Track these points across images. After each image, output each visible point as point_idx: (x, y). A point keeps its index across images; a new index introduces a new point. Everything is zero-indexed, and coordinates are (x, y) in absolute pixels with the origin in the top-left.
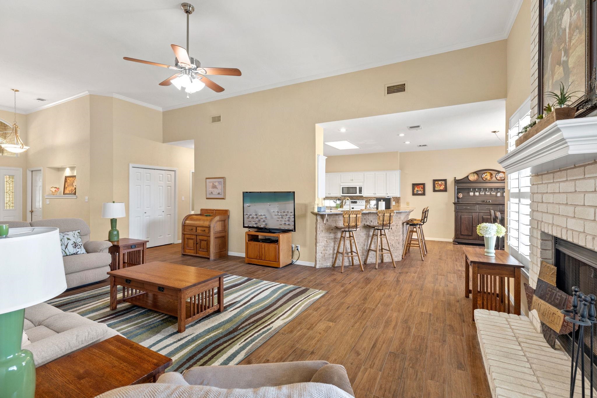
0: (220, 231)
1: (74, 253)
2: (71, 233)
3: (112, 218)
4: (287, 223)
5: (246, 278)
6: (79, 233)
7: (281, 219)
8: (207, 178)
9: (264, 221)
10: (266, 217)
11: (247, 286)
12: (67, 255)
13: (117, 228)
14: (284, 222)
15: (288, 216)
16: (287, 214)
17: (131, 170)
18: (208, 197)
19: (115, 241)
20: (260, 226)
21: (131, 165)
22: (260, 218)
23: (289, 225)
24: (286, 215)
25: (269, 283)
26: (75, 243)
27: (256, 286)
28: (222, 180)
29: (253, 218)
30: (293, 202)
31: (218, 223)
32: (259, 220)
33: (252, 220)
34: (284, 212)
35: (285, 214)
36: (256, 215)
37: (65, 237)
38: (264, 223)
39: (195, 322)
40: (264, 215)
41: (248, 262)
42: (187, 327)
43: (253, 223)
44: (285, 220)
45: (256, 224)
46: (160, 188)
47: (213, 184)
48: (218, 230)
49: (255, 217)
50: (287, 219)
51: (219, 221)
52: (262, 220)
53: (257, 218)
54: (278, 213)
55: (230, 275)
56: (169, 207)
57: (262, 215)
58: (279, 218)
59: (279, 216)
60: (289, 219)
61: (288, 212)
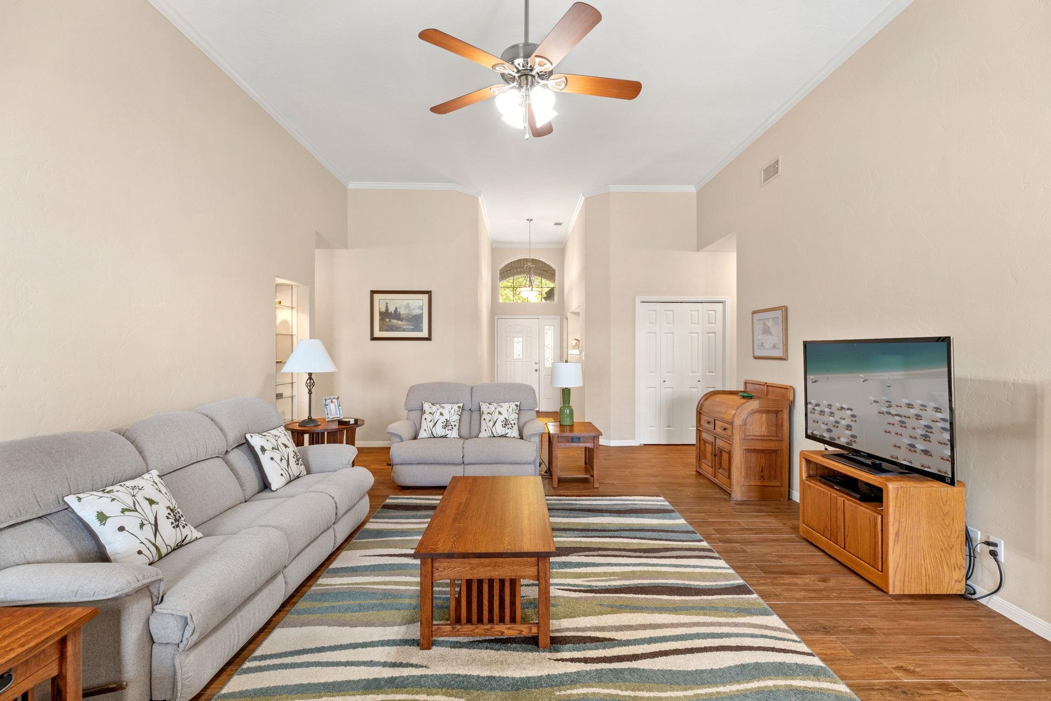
0: (763, 436)
1: (503, 435)
2: (506, 405)
3: (564, 386)
4: (920, 446)
5: (741, 581)
6: (516, 405)
7: (898, 429)
8: (754, 312)
9: (849, 427)
10: (853, 416)
11: (702, 608)
12: (494, 436)
13: (571, 405)
14: (907, 441)
15: (923, 422)
16: (921, 413)
17: (640, 308)
18: (757, 354)
19: (567, 426)
20: (839, 438)
21: (638, 300)
22: (838, 415)
23: (926, 452)
24: (918, 417)
25: (783, 630)
26: (506, 420)
27: (731, 620)
28: (779, 314)
29: (822, 412)
30: (946, 369)
31: (757, 416)
32: (837, 422)
33: (821, 418)
34: (910, 406)
35: (913, 412)
36: (830, 406)
37: (497, 410)
38: (848, 433)
39: (471, 639)
40: (848, 409)
41: (805, 536)
42: (442, 644)
43: (823, 426)
44: (913, 434)
45: (829, 431)
46: (692, 337)
47: (764, 324)
48: (756, 434)
49: (827, 410)
50: (920, 432)
51: (758, 411)
52: (843, 422)
53: (832, 414)
54: (890, 406)
55: (716, 555)
56: (712, 372)
57: (844, 408)
58: (893, 424)
59: (890, 419)
60: (929, 434)
61: (926, 406)
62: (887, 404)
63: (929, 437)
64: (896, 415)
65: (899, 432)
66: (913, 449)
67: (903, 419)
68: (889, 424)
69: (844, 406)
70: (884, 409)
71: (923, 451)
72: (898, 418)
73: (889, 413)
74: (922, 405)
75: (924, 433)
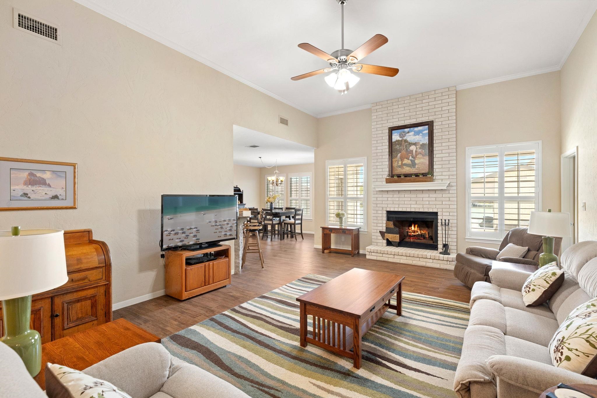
7: (220, 230)
9: (195, 236)
10: (198, 230)
14: (223, 233)
15: (229, 225)
20: (188, 243)
22: (188, 232)
28: (67, 168)
29: (176, 234)
32: (187, 236)
33: (175, 237)
34: (225, 221)
35: (226, 222)
36: (182, 229)
38: (195, 238)
40: (194, 228)
43: (177, 241)
44: (226, 230)
45: (181, 242)
47: (32, 175)
49: (180, 232)
50: (229, 229)
52: (191, 235)
53: (183, 233)
54: (216, 223)
57: (192, 228)
58: (218, 229)
59: (216, 227)
60: (231, 229)
61: (230, 220)
62: (215, 222)
63: (232, 230)
64: (219, 225)
65: (220, 231)
66: (226, 235)
67: (222, 226)
68: (216, 229)
69: (192, 227)
70: (214, 224)
71: (229, 235)
72: (220, 226)
73: (216, 225)
74: (229, 220)
75: (230, 229)
